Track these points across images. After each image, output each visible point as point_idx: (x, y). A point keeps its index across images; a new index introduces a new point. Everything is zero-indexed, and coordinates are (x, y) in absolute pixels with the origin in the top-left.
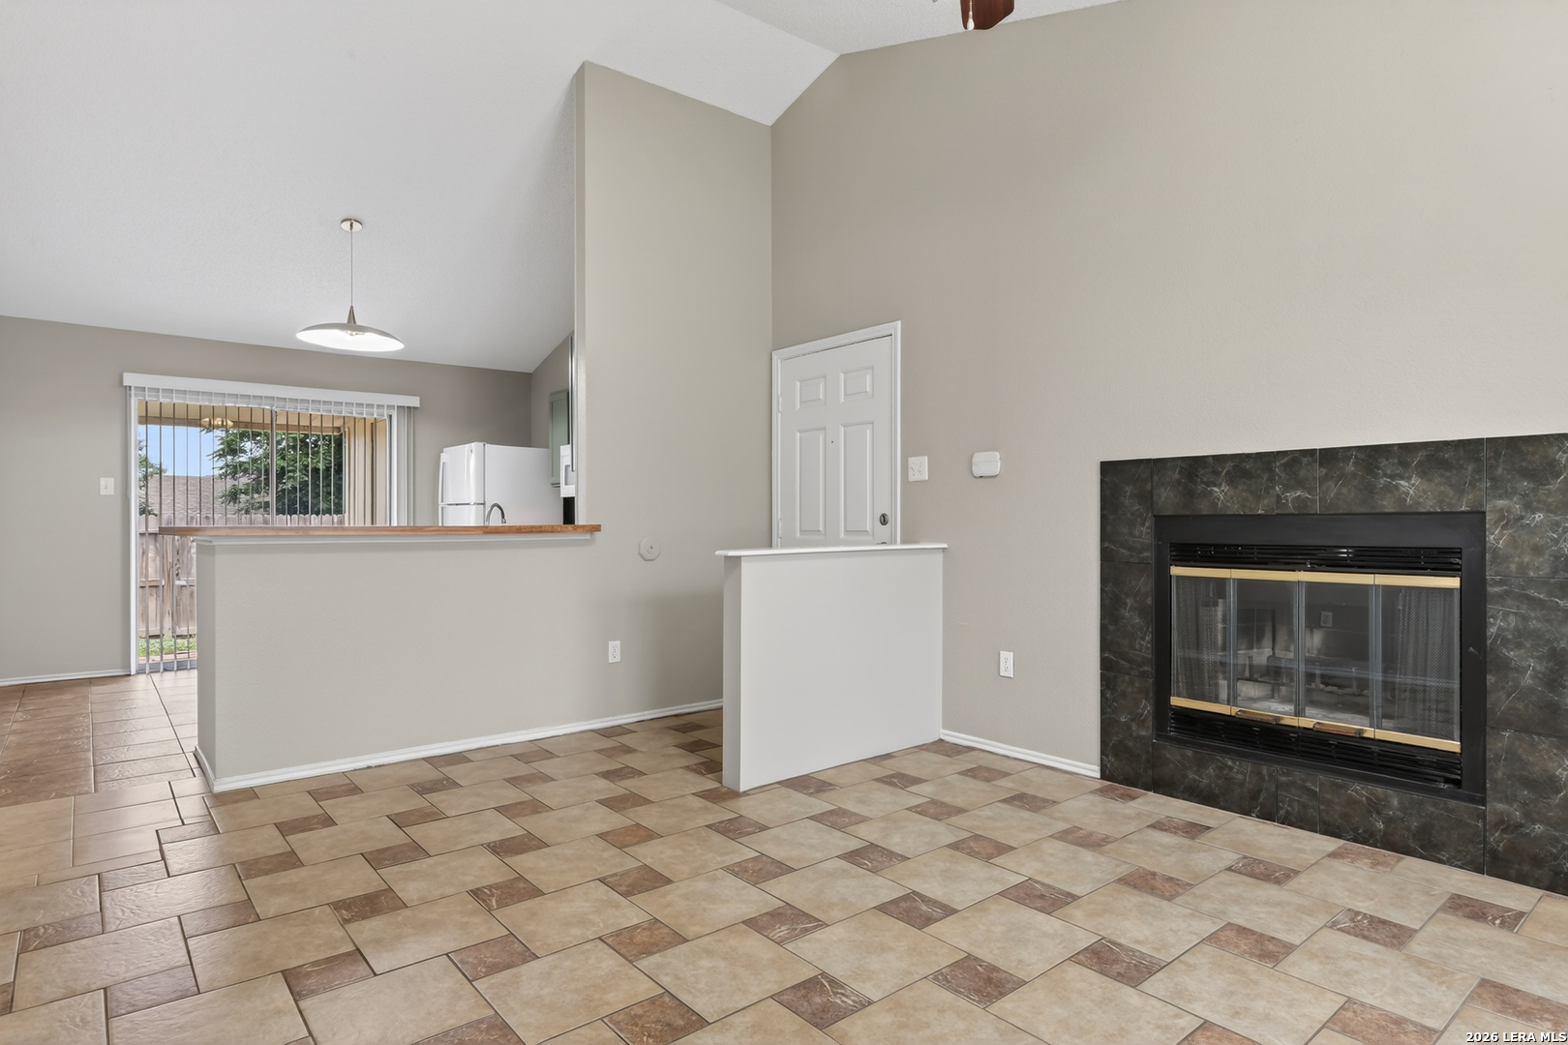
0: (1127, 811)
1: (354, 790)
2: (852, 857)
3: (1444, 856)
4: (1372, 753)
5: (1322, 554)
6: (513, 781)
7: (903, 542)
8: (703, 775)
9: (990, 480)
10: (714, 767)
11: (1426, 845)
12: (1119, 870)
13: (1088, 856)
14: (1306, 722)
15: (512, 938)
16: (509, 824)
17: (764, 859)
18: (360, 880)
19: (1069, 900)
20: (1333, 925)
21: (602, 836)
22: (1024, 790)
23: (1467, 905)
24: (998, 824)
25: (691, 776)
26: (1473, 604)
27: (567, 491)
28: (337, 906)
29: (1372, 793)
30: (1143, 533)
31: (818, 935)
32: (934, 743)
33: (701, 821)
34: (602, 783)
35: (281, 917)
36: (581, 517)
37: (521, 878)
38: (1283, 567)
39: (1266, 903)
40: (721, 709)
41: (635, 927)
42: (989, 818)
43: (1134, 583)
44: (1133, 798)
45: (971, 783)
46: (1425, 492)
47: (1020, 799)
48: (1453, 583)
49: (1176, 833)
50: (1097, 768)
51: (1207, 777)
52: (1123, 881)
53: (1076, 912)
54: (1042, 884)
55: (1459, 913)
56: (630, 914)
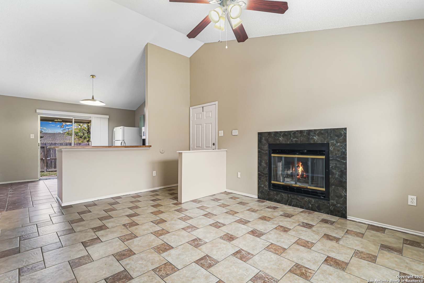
0: (262, 205)
1: (95, 205)
2: (205, 215)
3: (322, 211)
4: (309, 191)
5: (301, 152)
6: (131, 202)
7: (218, 149)
8: (174, 200)
9: (236, 136)
10: (176, 198)
11: (319, 209)
12: (259, 216)
13: (253, 213)
14: (297, 186)
15: (132, 234)
16: (131, 211)
17: (187, 216)
18: (98, 223)
19: (248, 222)
20: (299, 225)
21: (152, 213)
22: (242, 201)
23: (325, 221)
24: (236, 208)
25: (171, 200)
26: (327, 161)
27: (143, 137)
28: (93, 229)
29: (309, 199)
30: (266, 147)
31: (197, 230)
32: (224, 192)
33: (173, 209)
34: (152, 202)
35: (80, 231)
36: (147, 144)
37: (134, 222)
38: (293, 154)
39: (287, 221)
40: (178, 186)
41: (159, 230)
42: (234, 207)
43: (264, 158)
44: (264, 202)
45: (231, 200)
46: (319, 139)
47: (241, 203)
48: (324, 157)
49: (271, 209)
50: (257, 196)
51: (278, 198)
52: (260, 218)
53: (249, 224)
54: (243, 219)
55: (323, 222)
56: (157, 228)
